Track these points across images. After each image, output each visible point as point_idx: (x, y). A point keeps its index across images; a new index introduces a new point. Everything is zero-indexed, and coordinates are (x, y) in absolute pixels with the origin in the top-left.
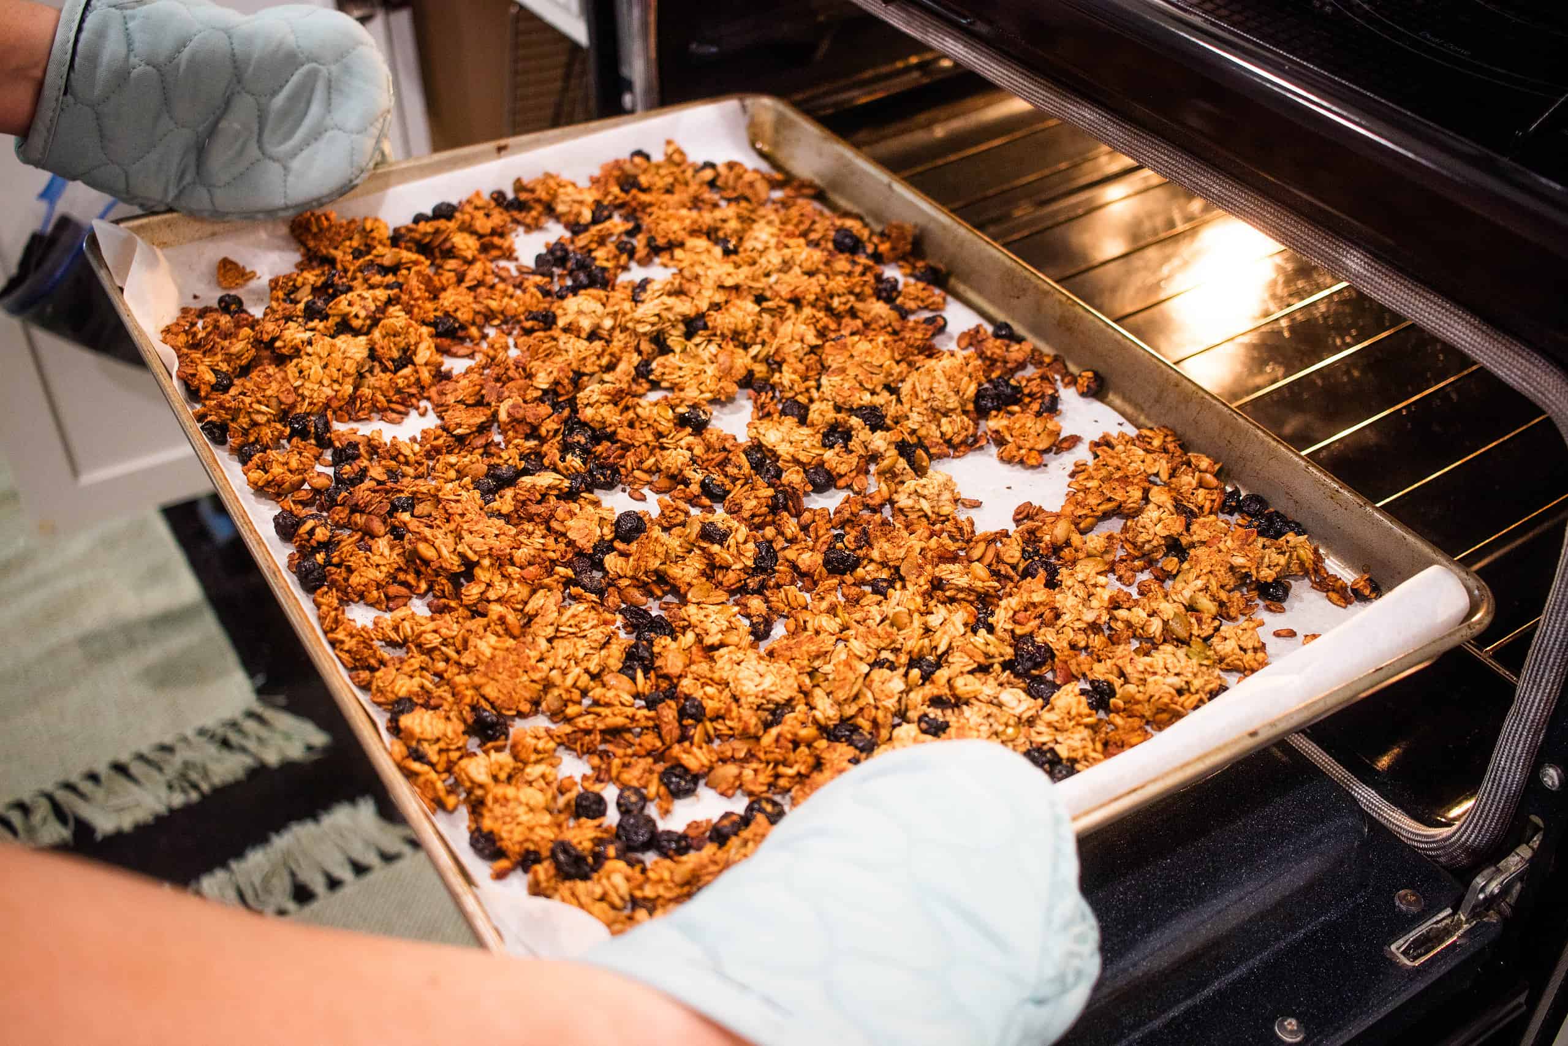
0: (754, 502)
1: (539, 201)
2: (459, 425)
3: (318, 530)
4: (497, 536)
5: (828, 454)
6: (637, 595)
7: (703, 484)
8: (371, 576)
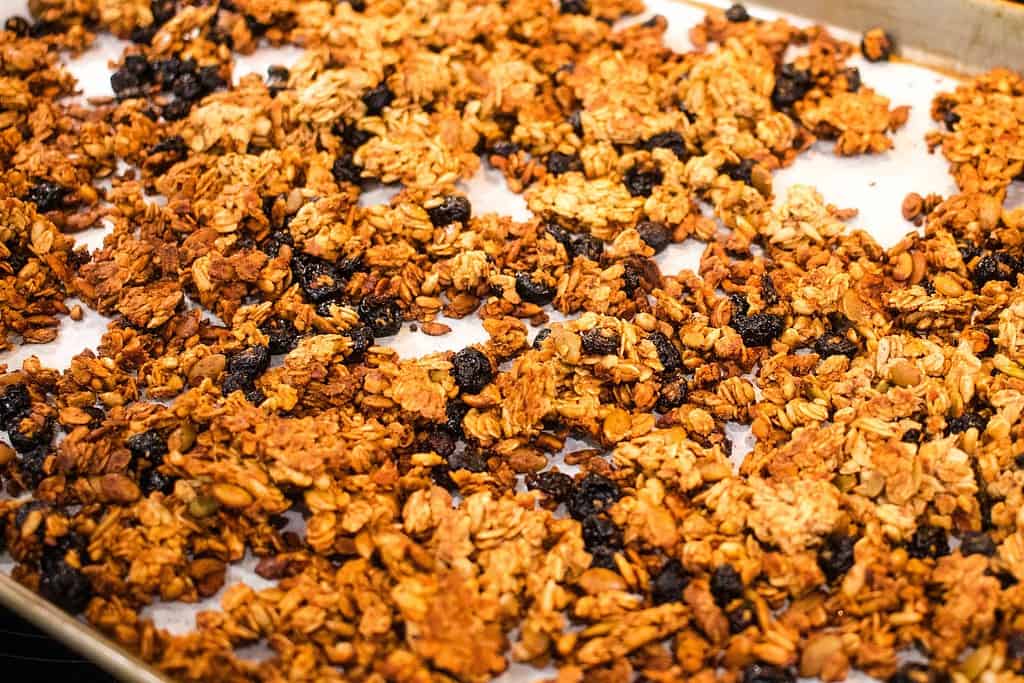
0: (606, 289)
1: (74, 14)
2: (151, 314)
3: (50, 521)
4: (317, 440)
5: (650, 204)
6: (533, 457)
7: (520, 288)
8: (161, 560)
